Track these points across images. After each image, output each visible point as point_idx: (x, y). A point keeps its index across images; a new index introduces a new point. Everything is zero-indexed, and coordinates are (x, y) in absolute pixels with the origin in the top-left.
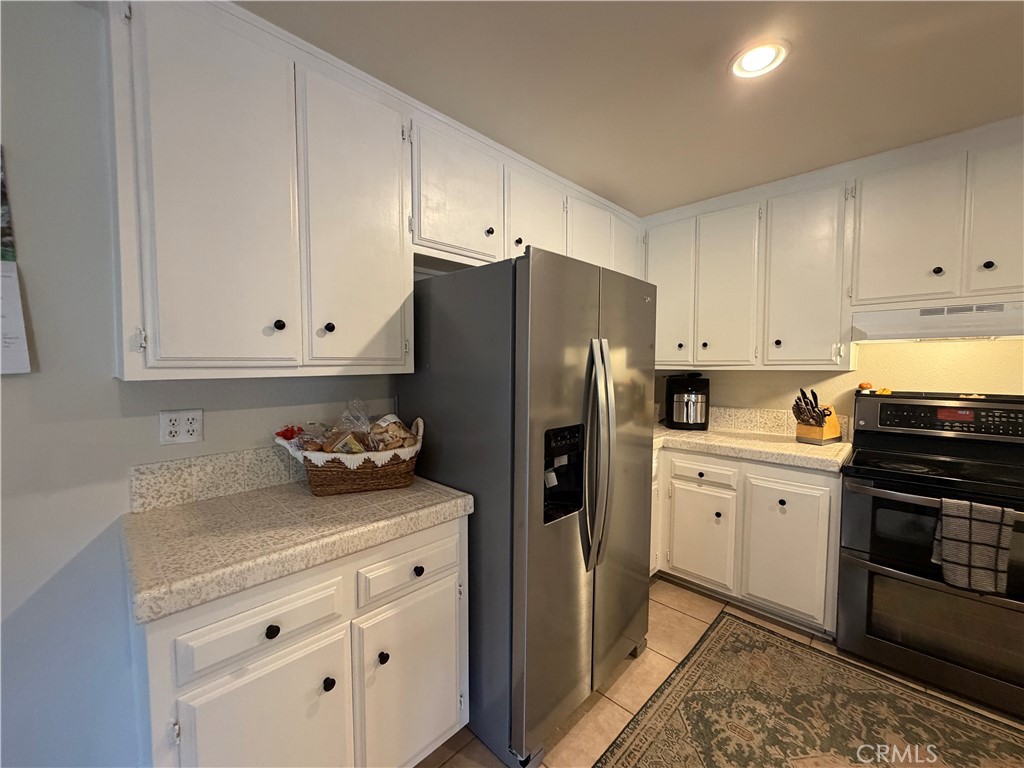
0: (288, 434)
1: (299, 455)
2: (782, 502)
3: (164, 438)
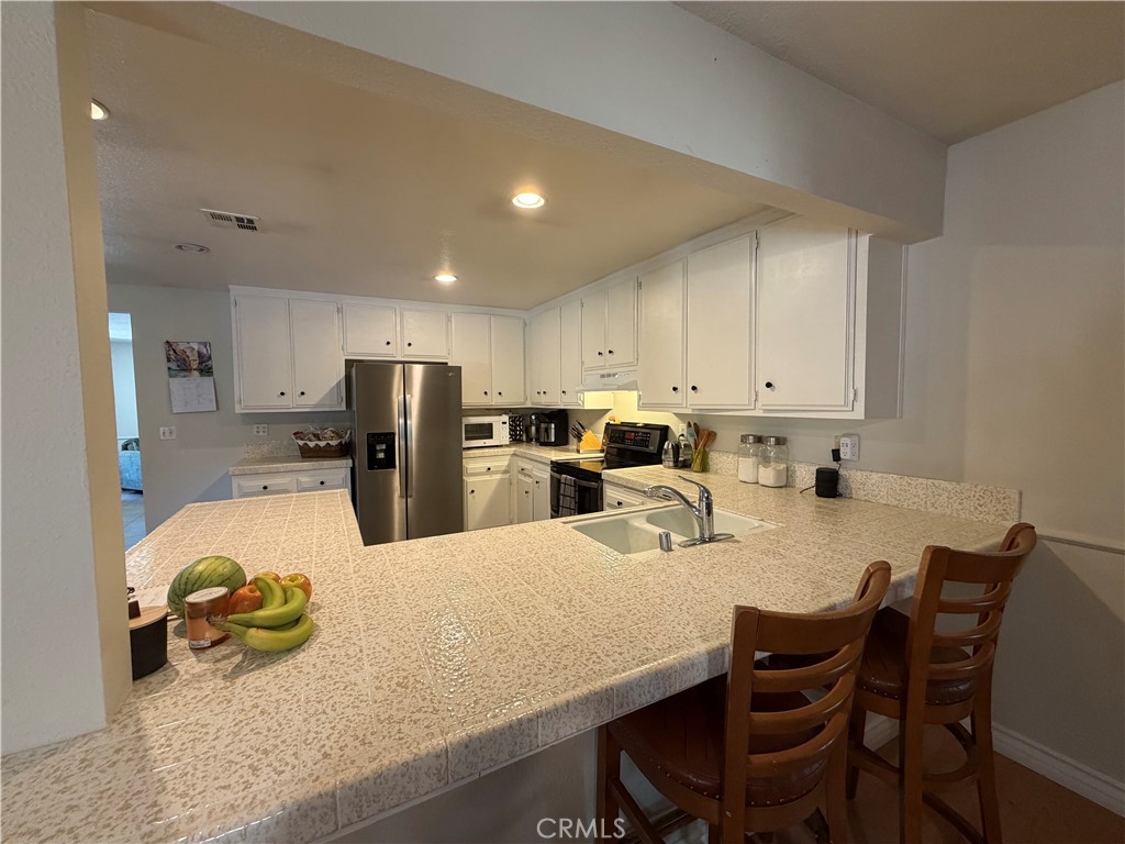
0: (294, 434)
1: (296, 441)
2: (538, 482)
3: (255, 433)
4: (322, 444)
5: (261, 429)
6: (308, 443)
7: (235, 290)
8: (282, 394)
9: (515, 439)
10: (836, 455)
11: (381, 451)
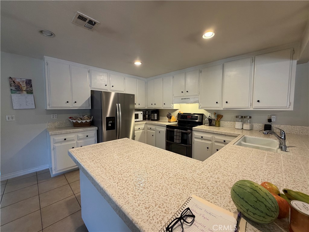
0: (70, 118)
1: (71, 121)
2: (159, 132)
3: (52, 118)
4: (84, 121)
5: (55, 116)
6: (78, 121)
7: (47, 58)
8: (68, 102)
9: (144, 119)
10: (270, 120)
11: (110, 123)
